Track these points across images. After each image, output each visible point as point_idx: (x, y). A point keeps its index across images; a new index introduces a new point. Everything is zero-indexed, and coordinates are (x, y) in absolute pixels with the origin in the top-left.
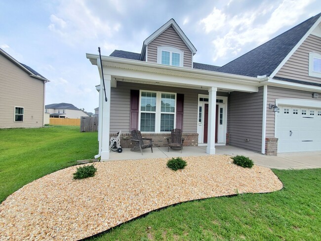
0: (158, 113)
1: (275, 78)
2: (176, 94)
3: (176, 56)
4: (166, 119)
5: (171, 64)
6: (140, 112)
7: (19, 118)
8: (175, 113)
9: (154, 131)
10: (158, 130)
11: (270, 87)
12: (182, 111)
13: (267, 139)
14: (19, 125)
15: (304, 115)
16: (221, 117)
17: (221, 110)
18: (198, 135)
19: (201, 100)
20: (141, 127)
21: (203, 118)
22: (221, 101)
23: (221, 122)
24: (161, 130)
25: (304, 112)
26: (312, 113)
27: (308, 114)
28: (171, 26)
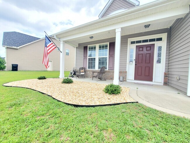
0: (97, 57)
4: (103, 61)
8: (108, 56)
9: (94, 68)
16: (159, 55)
17: (160, 48)
18: (126, 72)
19: (133, 43)
20: (89, 66)
21: (134, 58)
22: (160, 39)
23: (159, 61)
24: (99, 68)
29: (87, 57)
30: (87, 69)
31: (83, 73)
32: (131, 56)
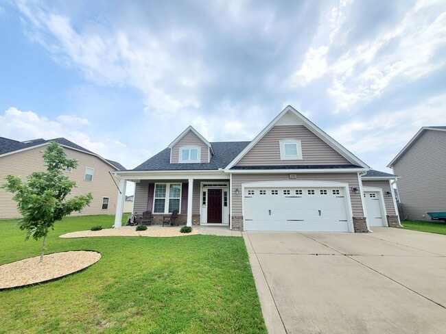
0: (167, 199)
1: (233, 168)
2: (181, 184)
3: (194, 152)
4: (173, 203)
6: (154, 198)
7: (105, 207)
8: (180, 198)
9: (164, 212)
10: (166, 212)
11: (233, 175)
12: (187, 196)
13: (232, 218)
14: (105, 212)
15: (287, 195)
16: (226, 199)
17: (226, 194)
18: (199, 215)
19: (205, 185)
20: (155, 209)
21: (207, 201)
22: (225, 186)
23: (225, 205)
24: (170, 211)
25: (287, 192)
26: (299, 192)
27: (293, 193)
28: (191, 130)
29: (153, 196)
30: (153, 213)
32: (204, 199)
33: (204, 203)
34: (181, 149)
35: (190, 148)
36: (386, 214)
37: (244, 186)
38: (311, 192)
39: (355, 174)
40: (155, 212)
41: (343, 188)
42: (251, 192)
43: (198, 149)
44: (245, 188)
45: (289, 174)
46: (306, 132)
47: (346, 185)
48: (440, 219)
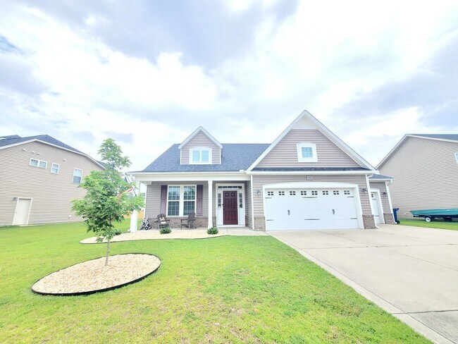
0: (182, 201)
1: (254, 169)
2: (196, 185)
3: (205, 153)
4: (189, 206)
5: (201, 161)
6: (168, 201)
8: (195, 200)
9: (178, 214)
10: (181, 214)
11: (254, 176)
12: (202, 198)
13: (255, 219)
15: (304, 196)
16: (241, 201)
17: (241, 195)
18: (216, 218)
19: (220, 187)
20: (169, 212)
21: (222, 203)
22: (240, 187)
23: (241, 206)
24: (185, 214)
25: (303, 193)
26: (315, 193)
27: (309, 194)
28: (201, 131)
29: (166, 199)
30: (167, 216)
31: (165, 223)
32: (219, 201)
33: (219, 205)
34: (191, 151)
35: (201, 149)
36: (383, 213)
37: (265, 187)
38: (325, 193)
39: (364, 175)
40: (169, 215)
41: (353, 189)
42: (270, 193)
43: (210, 150)
44: (266, 189)
45: (306, 176)
46: (320, 136)
47: (356, 186)
48: (420, 216)
